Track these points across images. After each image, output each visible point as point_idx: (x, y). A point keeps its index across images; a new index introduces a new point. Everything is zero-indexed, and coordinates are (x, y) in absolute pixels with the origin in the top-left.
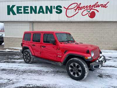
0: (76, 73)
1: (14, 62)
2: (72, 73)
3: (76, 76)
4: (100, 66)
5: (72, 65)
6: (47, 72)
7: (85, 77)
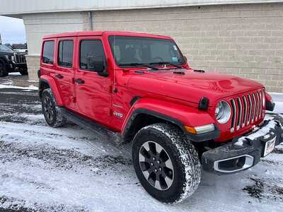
0: (158, 177)
1: (22, 121)
2: (146, 174)
3: (157, 185)
4: (249, 160)
5: (148, 149)
6: (86, 158)
7: (184, 196)
